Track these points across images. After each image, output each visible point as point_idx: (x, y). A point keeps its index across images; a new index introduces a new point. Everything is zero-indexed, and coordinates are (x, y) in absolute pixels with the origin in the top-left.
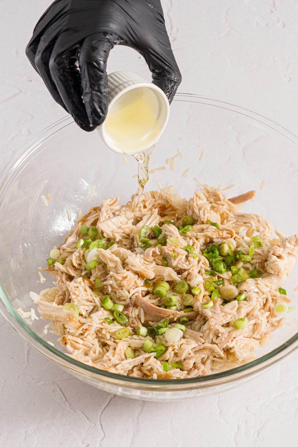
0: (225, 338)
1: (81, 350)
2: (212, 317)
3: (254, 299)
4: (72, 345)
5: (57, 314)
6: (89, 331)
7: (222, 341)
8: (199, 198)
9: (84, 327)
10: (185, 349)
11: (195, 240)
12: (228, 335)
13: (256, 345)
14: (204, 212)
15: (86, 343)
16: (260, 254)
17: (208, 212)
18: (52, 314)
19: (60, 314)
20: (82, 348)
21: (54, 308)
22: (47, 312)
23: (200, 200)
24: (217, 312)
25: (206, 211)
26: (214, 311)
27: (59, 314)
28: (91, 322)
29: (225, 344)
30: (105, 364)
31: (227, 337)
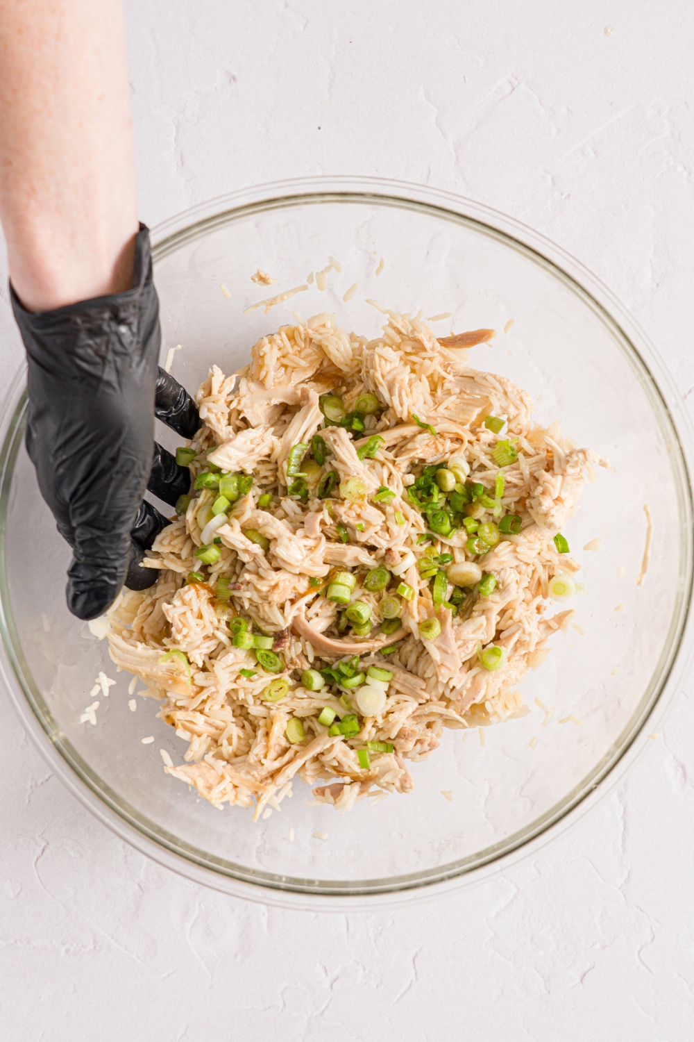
0: (467, 691)
1: (205, 735)
2: (442, 664)
3: (513, 587)
4: (185, 728)
5: (148, 670)
6: (214, 701)
7: (462, 696)
8: (386, 360)
9: (203, 696)
10: (397, 722)
11: (391, 466)
12: (473, 683)
13: (521, 673)
14: (400, 395)
15: (210, 720)
16: (515, 486)
17: (407, 396)
18: (140, 669)
19: (155, 670)
20: (205, 732)
21: (142, 657)
22: (128, 665)
23: (388, 364)
24: (449, 652)
25: (404, 393)
26: (443, 646)
27: (152, 670)
28: (215, 686)
29: (469, 702)
30: (255, 773)
31: (470, 689)
